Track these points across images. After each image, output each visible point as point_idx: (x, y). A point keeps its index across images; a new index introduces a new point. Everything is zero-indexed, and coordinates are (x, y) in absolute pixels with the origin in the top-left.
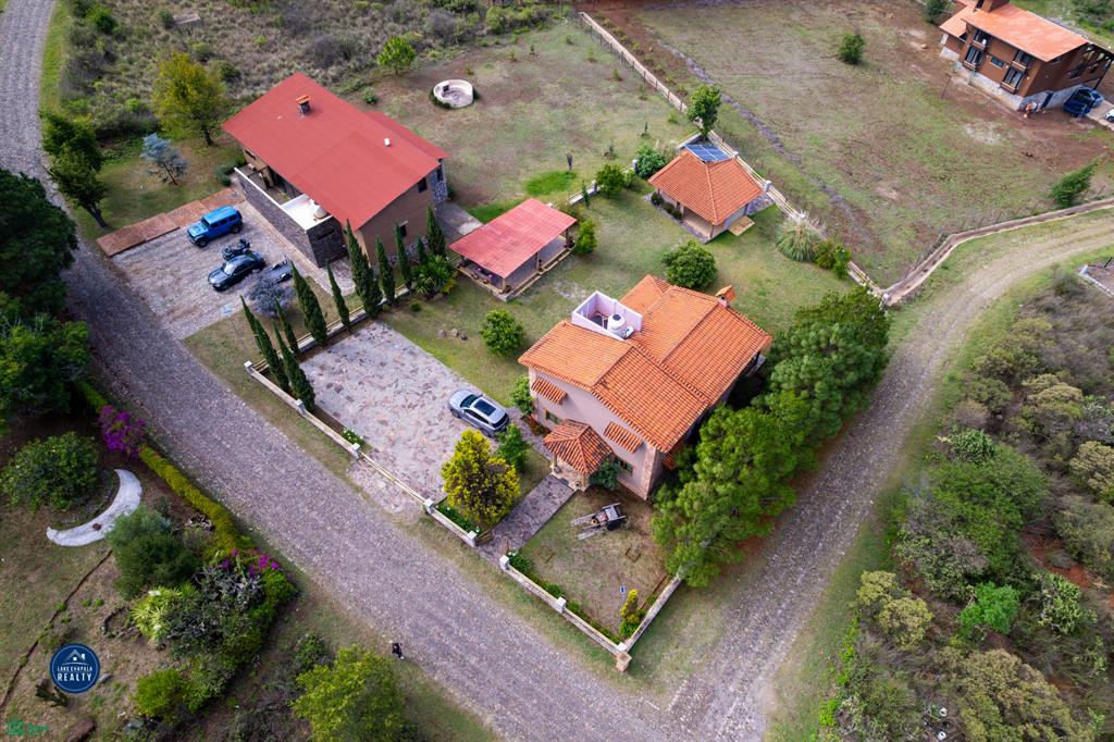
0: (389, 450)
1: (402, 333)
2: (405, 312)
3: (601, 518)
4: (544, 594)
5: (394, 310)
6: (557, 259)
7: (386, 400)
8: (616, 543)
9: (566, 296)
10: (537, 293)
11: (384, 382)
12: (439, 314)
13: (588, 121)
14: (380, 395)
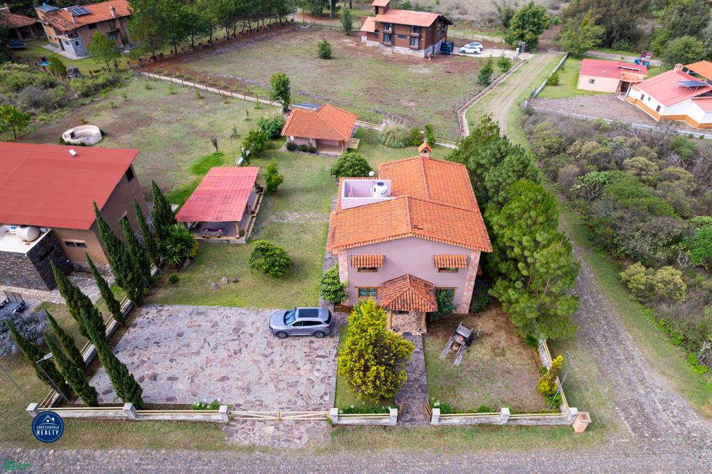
0: (249, 398)
1: (176, 303)
2: (166, 287)
3: (459, 340)
4: (483, 418)
5: (154, 291)
6: (258, 203)
7: (208, 361)
8: (481, 352)
9: (285, 221)
10: (263, 228)
11: (195, 346)
12: (197, 276)
13: (202, 123)
14: (200, 360)
